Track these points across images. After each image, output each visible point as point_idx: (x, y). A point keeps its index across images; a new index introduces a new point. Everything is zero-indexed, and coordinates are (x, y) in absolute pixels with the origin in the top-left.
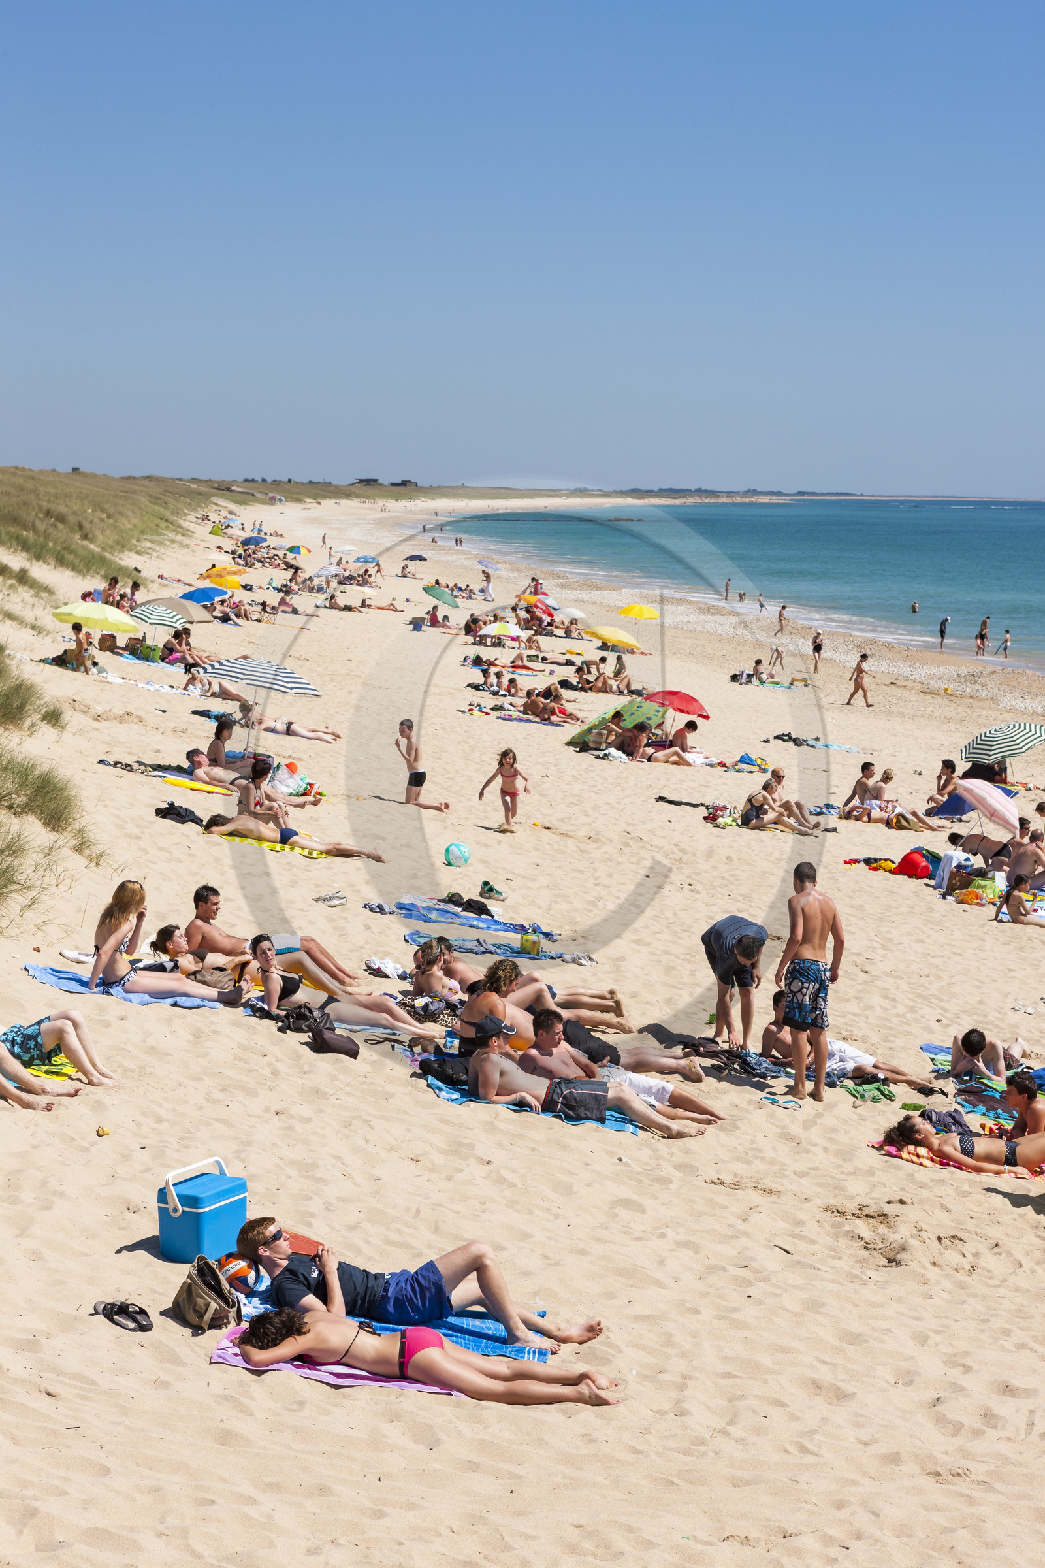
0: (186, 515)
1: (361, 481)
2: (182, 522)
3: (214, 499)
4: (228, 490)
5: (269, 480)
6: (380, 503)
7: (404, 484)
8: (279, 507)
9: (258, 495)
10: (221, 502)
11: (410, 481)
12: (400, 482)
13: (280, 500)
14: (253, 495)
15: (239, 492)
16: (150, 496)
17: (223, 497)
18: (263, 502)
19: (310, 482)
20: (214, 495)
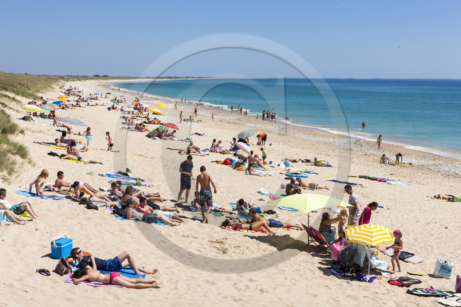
0: (53, 84)
1: (95, 76)
2: (52, 86)
3: (60, 80)
4: (63, 78)
5: (73, 76)
6: (100, 81)
7: (105, 76)
8: (75, 82)
11: (107, 76)
13: (76, 80)
16: (44, 80)
17: (62, 80)
18: (72, 81)
19: (83, 76)
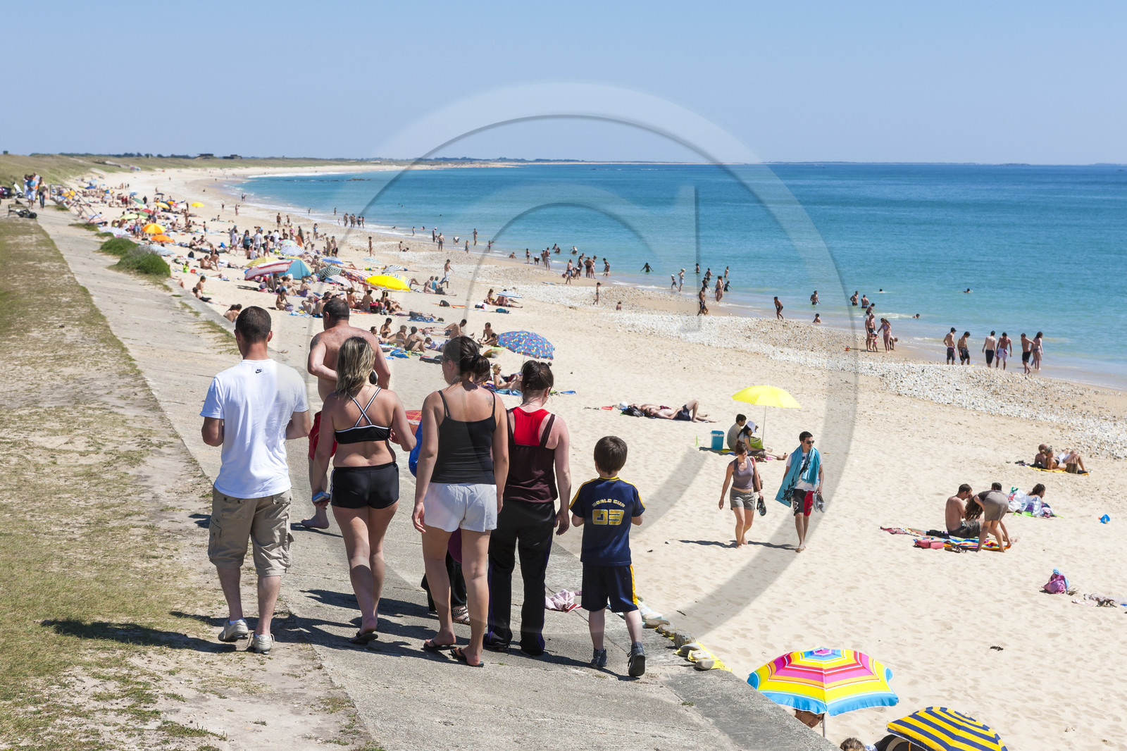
7: (232, 157)
9: (123, 166)
10: (96, 171)
11: (236, 155)
12: (229, 156)
14: (119, 167)
15: (110, 165)
17: (99, 168)
18: (125, 171)
20: (93, 167)
